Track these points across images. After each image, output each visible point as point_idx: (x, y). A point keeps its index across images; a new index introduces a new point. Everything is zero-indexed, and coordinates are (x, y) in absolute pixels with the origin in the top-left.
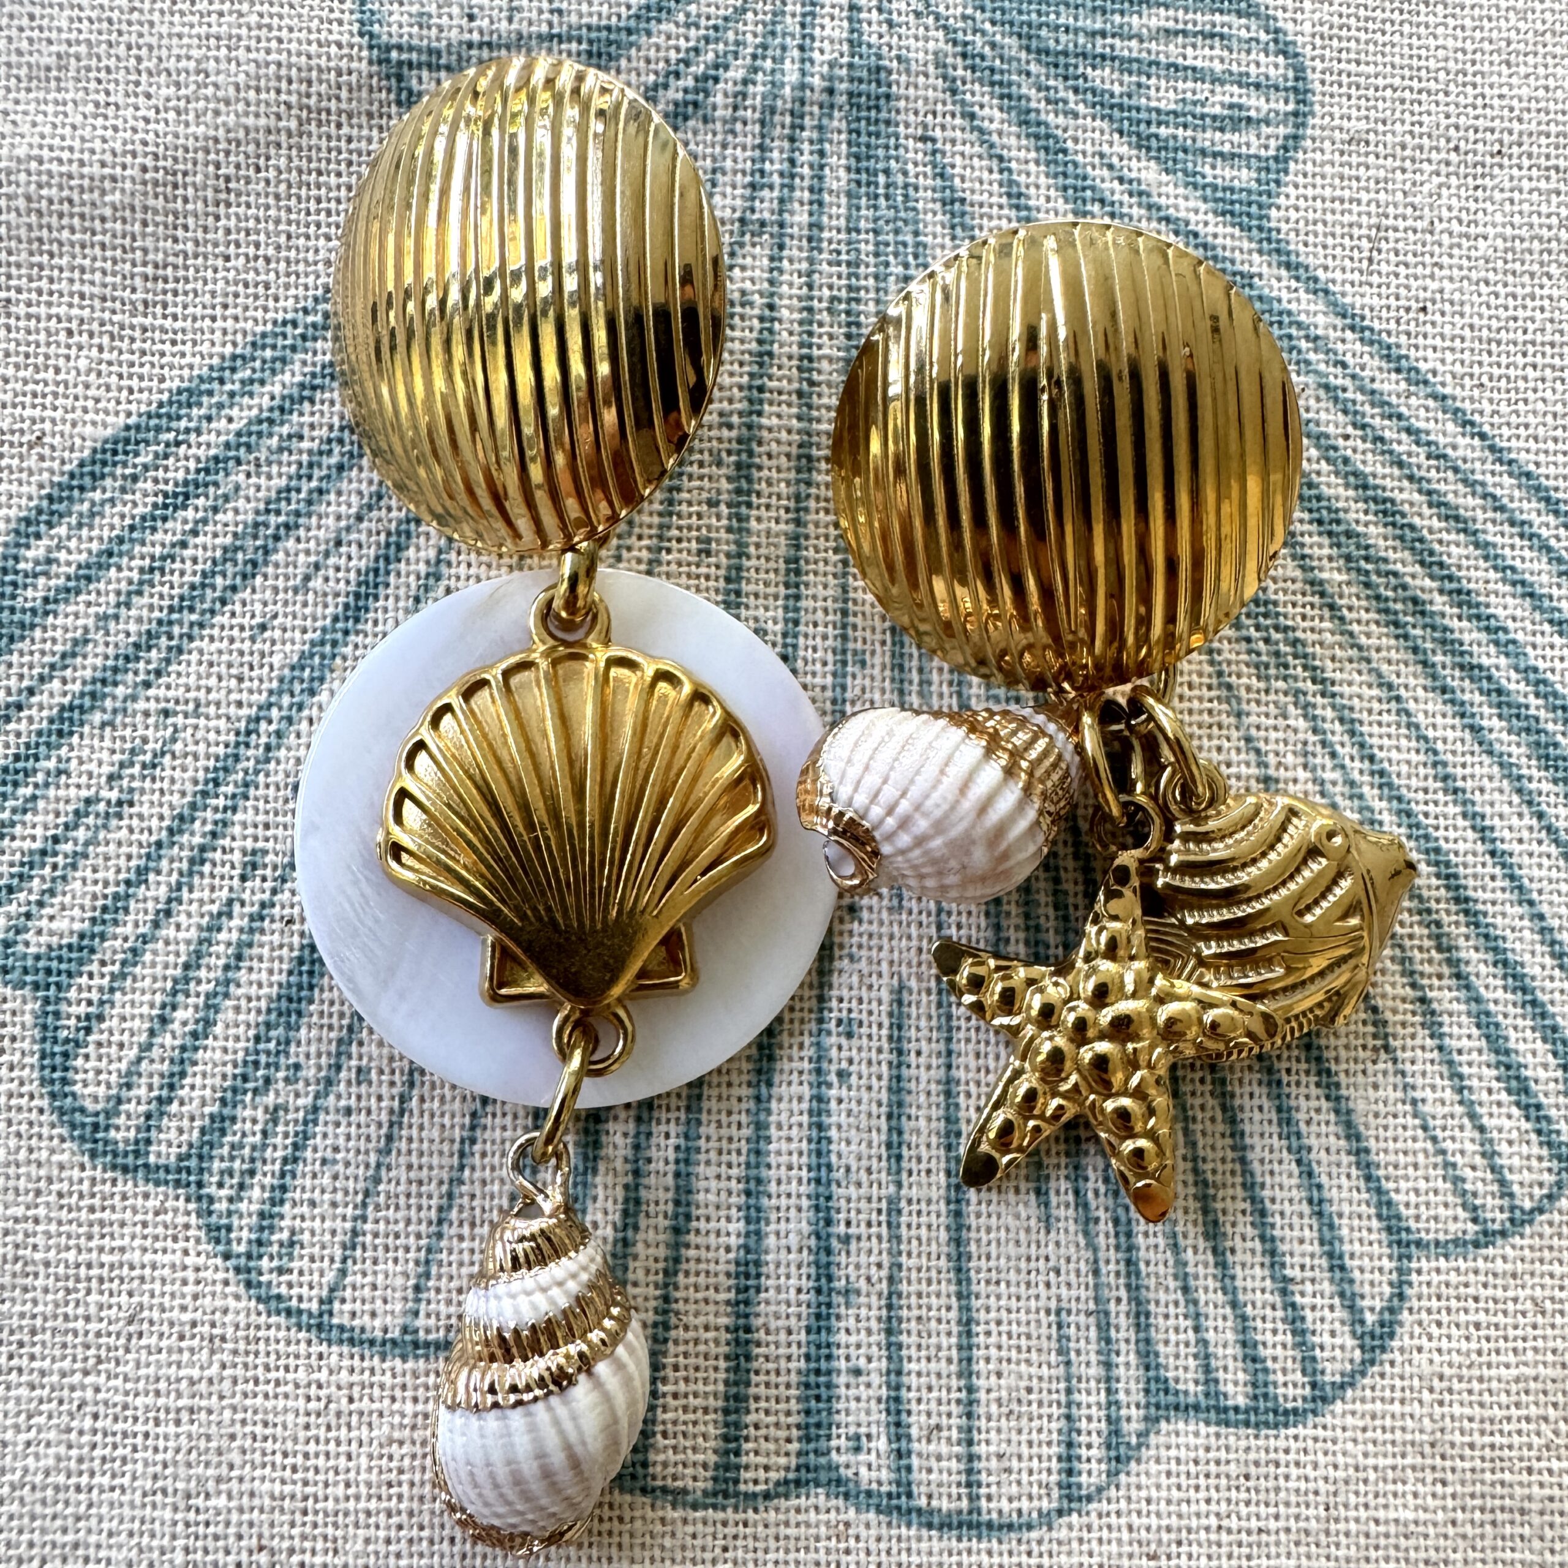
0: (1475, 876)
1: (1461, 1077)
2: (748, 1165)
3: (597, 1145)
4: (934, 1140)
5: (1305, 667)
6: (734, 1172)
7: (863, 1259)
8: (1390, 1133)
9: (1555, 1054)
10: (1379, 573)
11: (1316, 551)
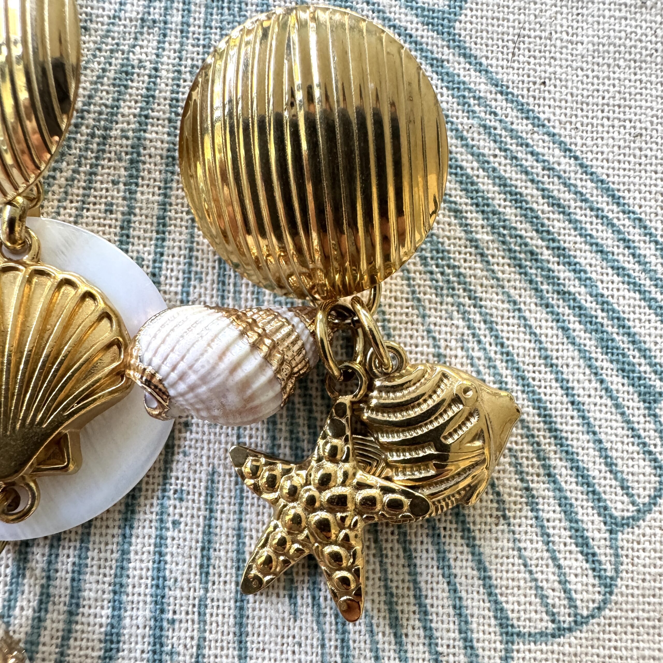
0: (562, 416)
1: (548, 535)
2: (116, 576)
3: (26, 560)
4: (229, 564)
5: (465, 290)
6: (107, 579)
7: (182, 634)
8: (504, 568)
9: (605, 523)
10: (511, 236)
11: (474, 222)
